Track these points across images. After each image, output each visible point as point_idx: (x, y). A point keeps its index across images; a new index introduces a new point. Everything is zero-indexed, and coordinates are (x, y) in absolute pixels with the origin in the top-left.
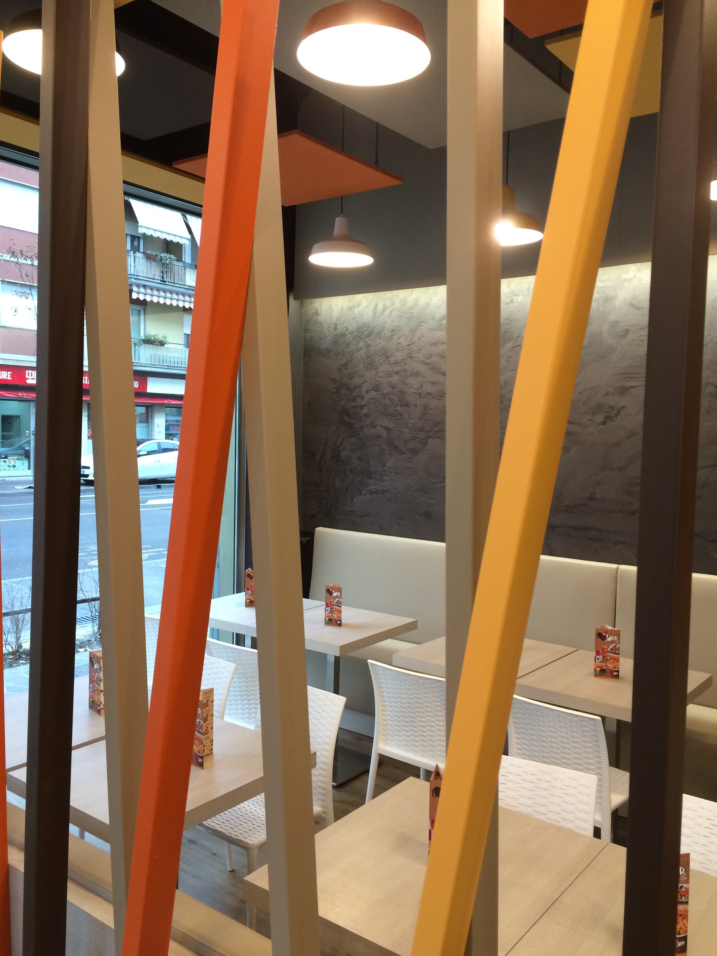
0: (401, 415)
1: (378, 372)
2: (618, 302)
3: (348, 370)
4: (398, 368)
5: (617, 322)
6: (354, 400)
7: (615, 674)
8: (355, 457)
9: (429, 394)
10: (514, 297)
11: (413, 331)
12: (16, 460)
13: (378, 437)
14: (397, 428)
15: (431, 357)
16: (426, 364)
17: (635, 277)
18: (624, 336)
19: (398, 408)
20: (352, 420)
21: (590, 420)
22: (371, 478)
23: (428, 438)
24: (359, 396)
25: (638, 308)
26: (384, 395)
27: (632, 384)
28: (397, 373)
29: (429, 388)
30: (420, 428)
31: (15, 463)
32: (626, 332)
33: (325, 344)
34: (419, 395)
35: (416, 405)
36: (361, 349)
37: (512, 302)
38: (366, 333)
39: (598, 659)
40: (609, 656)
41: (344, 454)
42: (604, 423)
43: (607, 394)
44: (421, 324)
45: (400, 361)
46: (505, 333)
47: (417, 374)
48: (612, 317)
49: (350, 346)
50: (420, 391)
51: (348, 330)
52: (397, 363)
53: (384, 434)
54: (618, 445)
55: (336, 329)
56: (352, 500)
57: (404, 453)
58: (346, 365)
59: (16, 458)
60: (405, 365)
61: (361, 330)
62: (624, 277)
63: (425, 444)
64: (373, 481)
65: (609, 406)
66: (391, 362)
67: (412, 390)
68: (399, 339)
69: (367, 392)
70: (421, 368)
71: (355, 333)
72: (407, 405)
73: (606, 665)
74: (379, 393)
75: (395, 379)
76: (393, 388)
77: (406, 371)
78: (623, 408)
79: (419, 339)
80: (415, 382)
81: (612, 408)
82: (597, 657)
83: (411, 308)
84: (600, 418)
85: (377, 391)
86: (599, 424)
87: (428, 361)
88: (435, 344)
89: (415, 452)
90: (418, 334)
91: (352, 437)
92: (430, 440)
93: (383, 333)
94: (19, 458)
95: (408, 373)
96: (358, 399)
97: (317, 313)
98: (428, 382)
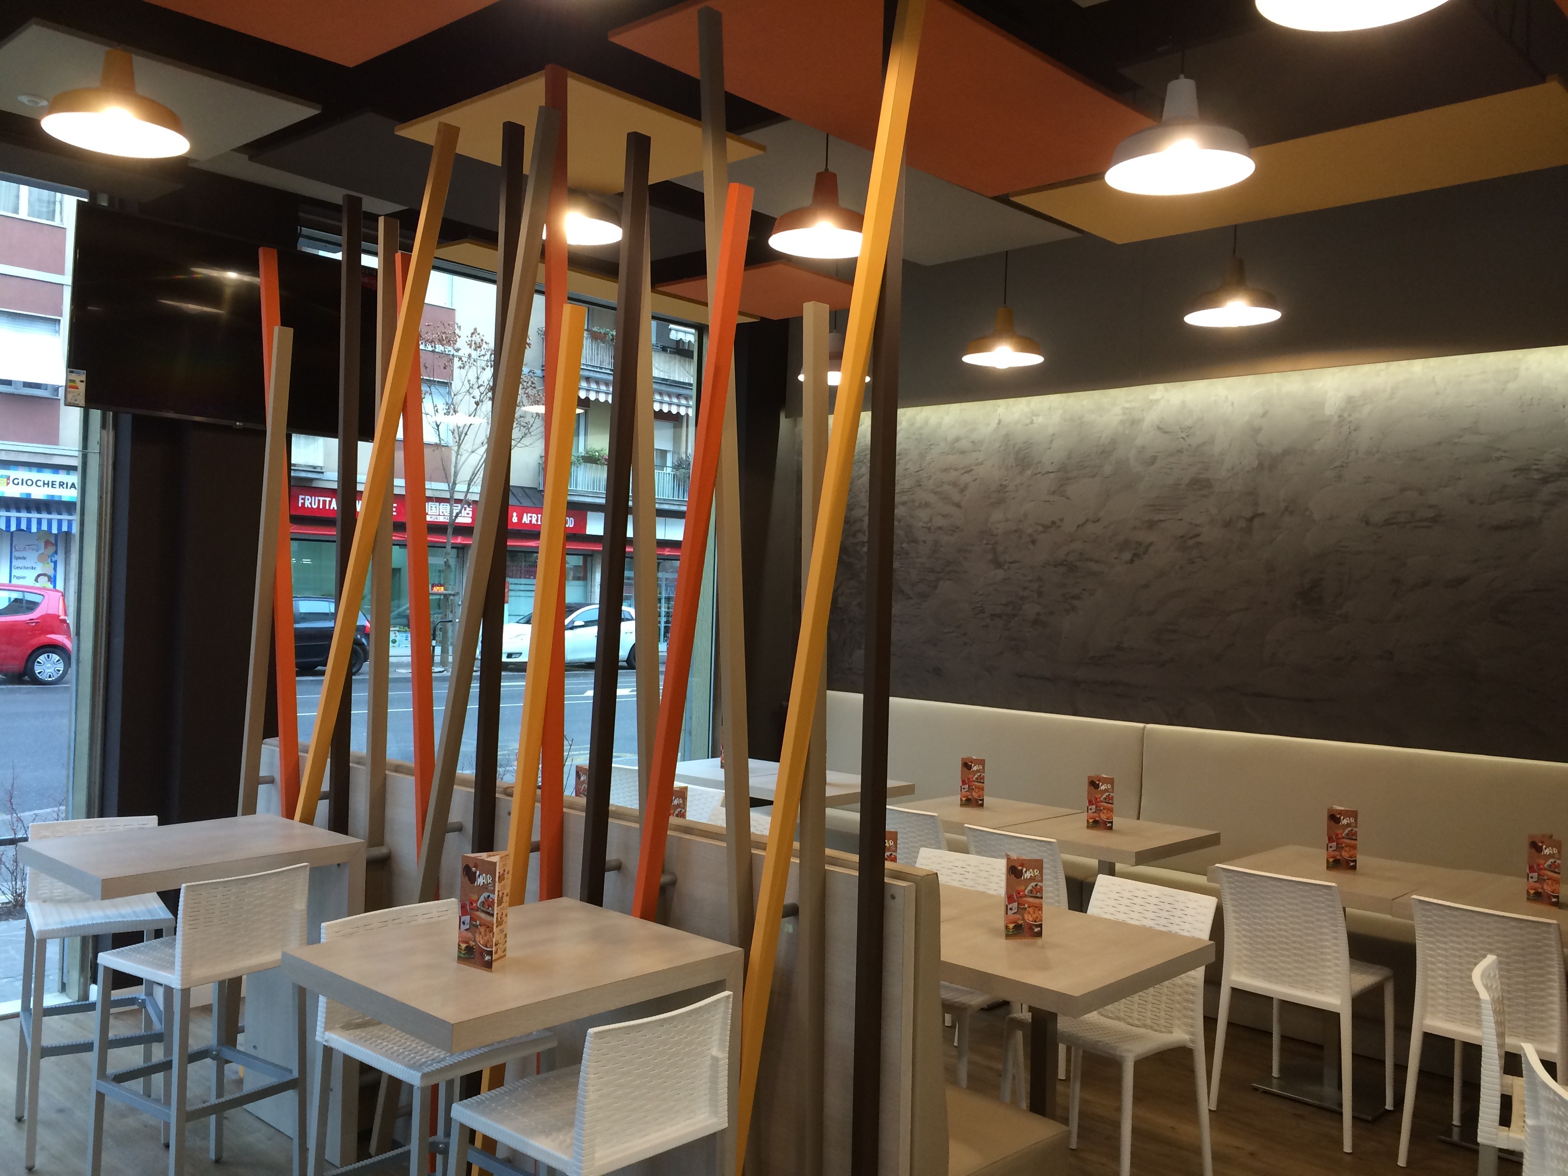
0: (908, 554)
2: (1146, 424)
5: (1143, 447)
6: (854, 536)
7: (1109, 825)
8: (854, 603)
10: (1034, 418)
11: (922, 456)
12: (397, 632)
14: (903, 569)
15: (942, 485)
16: (936, 493)
17: (1163, 397)
18: (1153, 463)
19: (904, 545)
21: (1116, 558)
24: (859, 531)
25: (1166, 432)
27: (1161, 517)
29: (939, 522)
30: (929, 568)
31: (396, 636)
32: (1154, 458)
34: (929, 529)
35: (925, 542)
37: (1032, 423)
39: (1091, 809)
40: (1103, 806)
42: (1132, 561)
43: (1135, 528)
44: (932, 447)
45: (907, 490)
46: (1025, 458)
47: (927, 505)
48: (1139, 442)
50: (929, 525)
52: (904, 492)
54: (1146, 586)
56: (851, 656)
57: (911, 598)
59: (397, 629)
60: (913, 494)
61: (864, 453)
62: (1152, 397)
63: (935, 587)
65: (1137, 542)
67: (921, 524)
68: (906, 464)
70: (932, 498)
72: (915, 541)
73: (1100, 816)
75: (901, 510)
77: (914, 501)
78: (1151, 544)
79: (929, 464)
80: (923, 514)
81: (1139, 544)
82: (1090, 807)
83: (921, 428)
84: (1127, 556)
86: (1126, 563)
87: (938, 490)
88: (946, 470)
89: (924, 596)
90: (928, 458)
91: (852, 580)
92: (941, 583)
94: (402, 630)
95: (917, 504)
98: (939, 514)
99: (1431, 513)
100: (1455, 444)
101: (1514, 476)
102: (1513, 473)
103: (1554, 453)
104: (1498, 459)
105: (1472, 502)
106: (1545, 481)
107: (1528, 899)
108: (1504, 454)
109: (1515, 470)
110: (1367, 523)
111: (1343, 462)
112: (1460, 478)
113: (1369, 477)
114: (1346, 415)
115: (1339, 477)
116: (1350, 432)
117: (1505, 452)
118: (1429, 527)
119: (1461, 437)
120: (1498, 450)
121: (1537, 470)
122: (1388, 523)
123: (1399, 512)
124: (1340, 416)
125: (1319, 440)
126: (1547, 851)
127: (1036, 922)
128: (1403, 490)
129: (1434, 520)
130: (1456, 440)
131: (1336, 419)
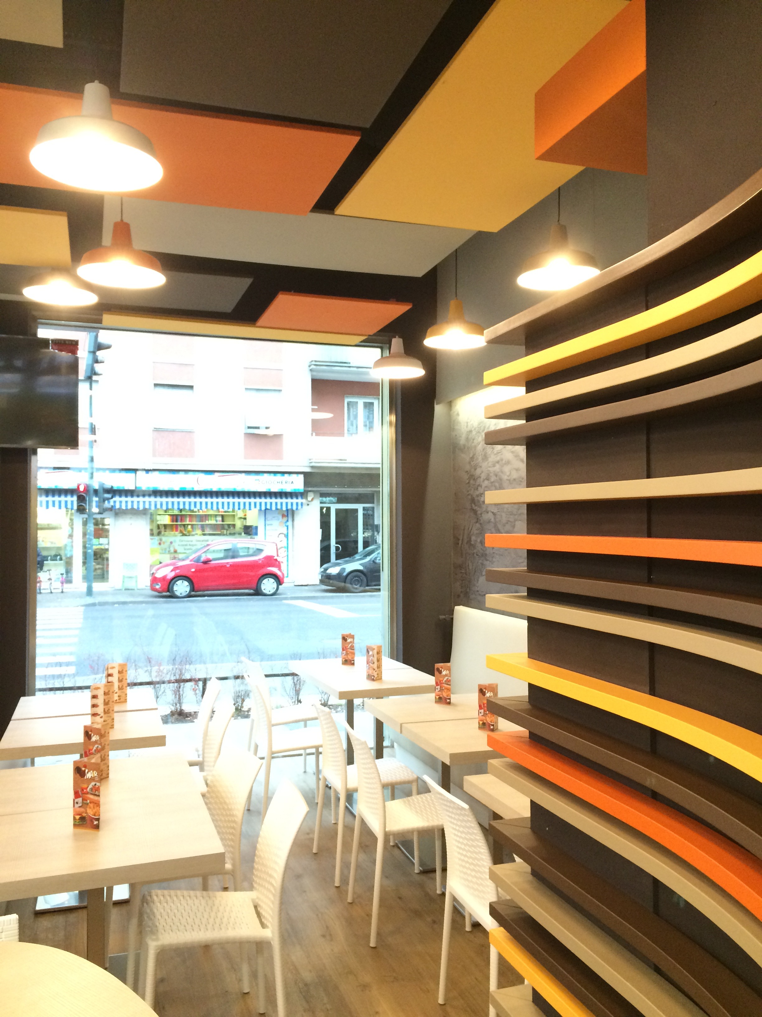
1: (488, 463)
3: (474, 462)
4: (498, 458)
6: (477, 489)
8: (479, 540)
9: (515, 480)
13: (489, 522)
20: (476, 507)
22: (487, 560)
23: (515, 520)
24: (479, 485)
26: (492, 483)
28: (498, 462)
29: (515, 475)
30: (511, 512)
33: (462, 441)
34: (509, 480)
36: (480, 442)
38: (482, 428)
41: (473, 538)
47: (508, 462)
49: (475, 441)
51: (473, 427)
53: (493, 520)
55: (467, 426)
56: (478, 581)
58: (472, 458)
60: (502, 454)
64: (488, 562)
66: (495, 452)
67: (506, 477)
69: (483, 481)
71: (477, 429)
74: (489, 482)
75: (497, 468)
76: (496, 476)
77: (502, 460)
80: (506, 469)
85: (488, 480)
91: (477, 522)
92: (517, 523)
93: (491, 426)
95: (504, 462)
96: (479, 488)
97: (458, 414)
98: (514, 469)
127: (95, 816)
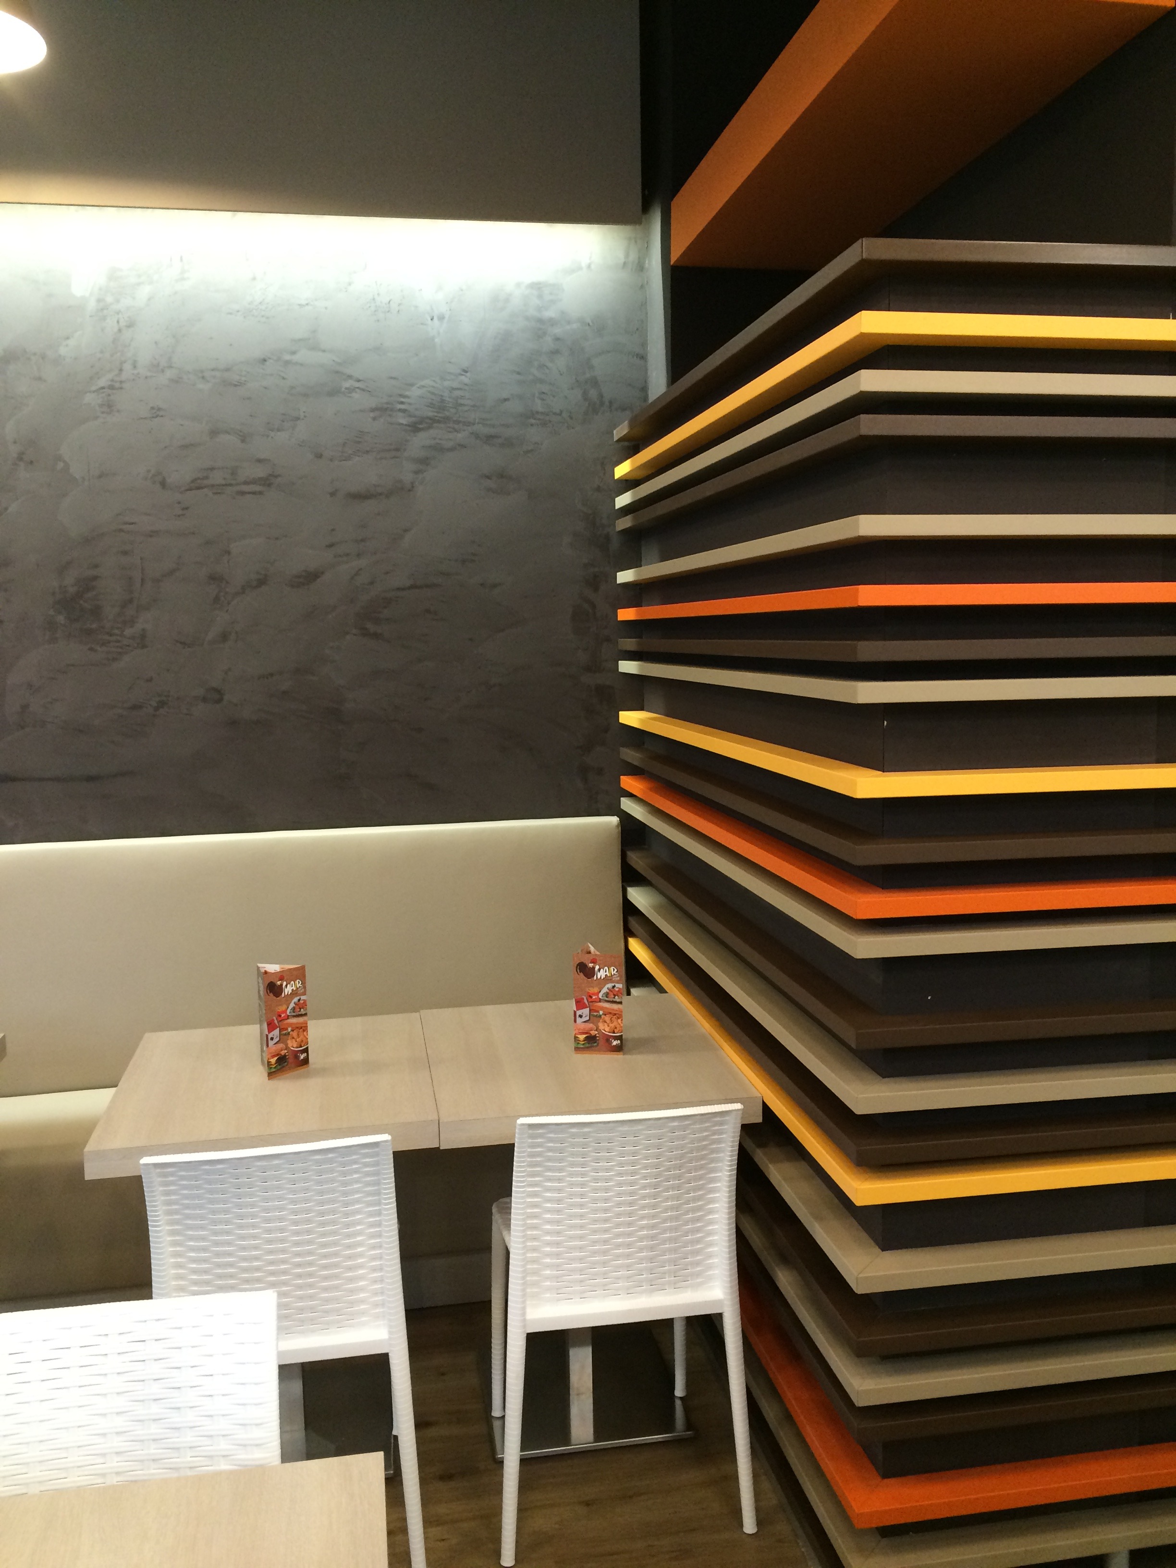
99: (260, 472)
100: (287, 363)
101: (374, 419)
102: (372, 415)
103: (423, 386)
104: (351, 390)
105: (319, 456)
106: (415, 427)
107: (577, 1049)
108: (357, 385)
109: (373, 410)
110: (163, 484)
111: (112, 380)
112: (298, 419)
113: (159, 409)
114: (109, 299)
115: (109, 407)
116: (120, 330)
117: (359, 381)
118: (260, 493)
119: (294, 353)
120: (350, 377)
121: (404, 411)
122: (196, 485)
123: (212, 469)
124: (99, 301)
125: (68, 338)
126: (602, 974)
128: (214, 433)
129: (267, 482)
130: (287, 357)
131: (92, 305)
